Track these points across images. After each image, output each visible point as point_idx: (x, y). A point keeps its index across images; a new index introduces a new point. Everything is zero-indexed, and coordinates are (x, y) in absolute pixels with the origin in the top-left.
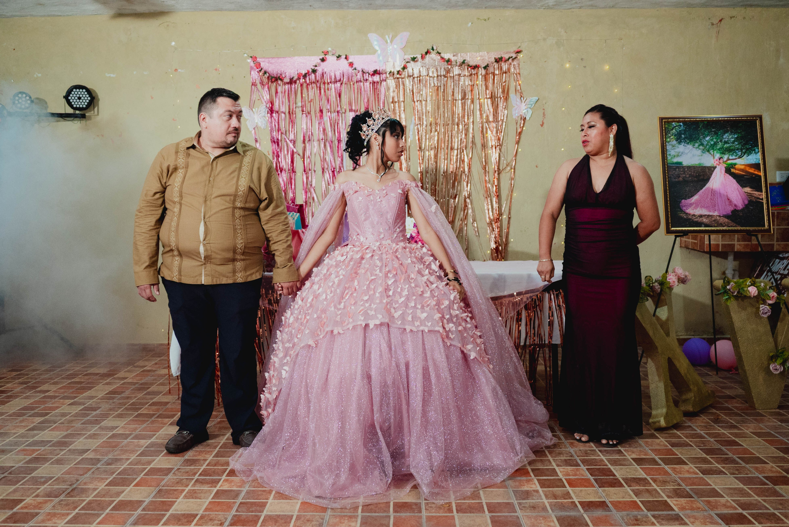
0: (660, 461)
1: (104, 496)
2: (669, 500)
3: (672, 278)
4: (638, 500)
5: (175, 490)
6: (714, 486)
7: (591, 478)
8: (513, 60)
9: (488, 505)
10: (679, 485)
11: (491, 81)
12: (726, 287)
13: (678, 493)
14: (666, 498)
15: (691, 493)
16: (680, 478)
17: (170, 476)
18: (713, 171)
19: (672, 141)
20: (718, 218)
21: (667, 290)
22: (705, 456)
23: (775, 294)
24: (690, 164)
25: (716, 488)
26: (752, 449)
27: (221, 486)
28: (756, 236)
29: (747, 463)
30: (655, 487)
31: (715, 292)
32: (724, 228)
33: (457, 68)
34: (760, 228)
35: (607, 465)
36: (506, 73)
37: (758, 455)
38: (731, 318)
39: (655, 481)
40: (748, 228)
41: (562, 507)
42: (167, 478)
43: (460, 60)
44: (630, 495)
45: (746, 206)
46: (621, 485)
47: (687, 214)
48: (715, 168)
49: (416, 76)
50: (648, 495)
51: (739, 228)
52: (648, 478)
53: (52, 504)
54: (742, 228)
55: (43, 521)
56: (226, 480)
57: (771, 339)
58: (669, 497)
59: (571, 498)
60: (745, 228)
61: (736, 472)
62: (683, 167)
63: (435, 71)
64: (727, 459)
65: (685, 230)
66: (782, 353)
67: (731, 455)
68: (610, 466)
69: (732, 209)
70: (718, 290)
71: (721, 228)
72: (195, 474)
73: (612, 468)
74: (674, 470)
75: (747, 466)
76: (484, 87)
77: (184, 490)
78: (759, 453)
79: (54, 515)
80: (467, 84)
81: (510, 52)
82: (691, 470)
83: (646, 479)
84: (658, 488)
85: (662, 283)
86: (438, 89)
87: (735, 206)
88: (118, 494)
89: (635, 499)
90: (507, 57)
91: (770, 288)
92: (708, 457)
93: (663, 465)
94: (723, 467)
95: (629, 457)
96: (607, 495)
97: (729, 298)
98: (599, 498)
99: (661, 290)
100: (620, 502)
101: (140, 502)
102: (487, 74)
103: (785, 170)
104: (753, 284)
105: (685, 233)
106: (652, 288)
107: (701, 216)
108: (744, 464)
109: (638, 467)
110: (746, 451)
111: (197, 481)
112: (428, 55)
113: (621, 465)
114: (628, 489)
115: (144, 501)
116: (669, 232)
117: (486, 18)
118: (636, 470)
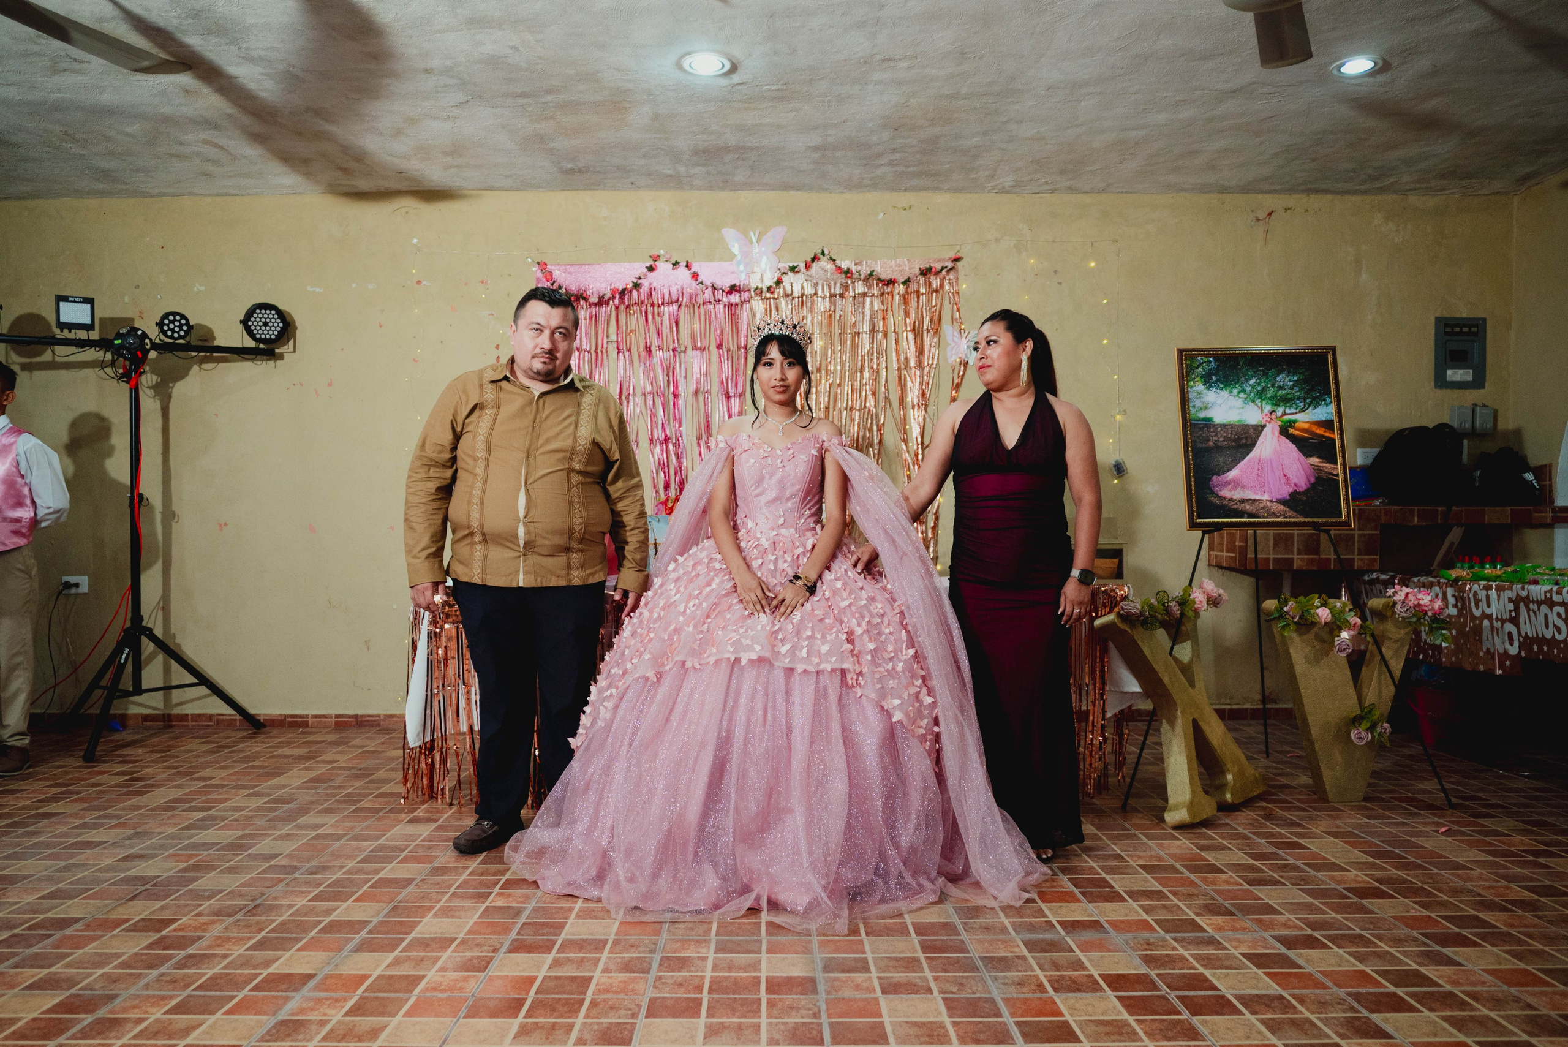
0: (1182, 869)
1: (306, 915)
2: (1197, 919)
3: (1198, 597)
4: (1150, 919)
5: (419, 907)
6: (1267, 901)
7: (1076, 891)
8: (948, 271)
9: (916, 926)
10: (1213, 899)
11: (913, 304)
12: (1282, 608)
13: (1212, 909)
14: (1193, 916)
15: (1232, 909)
16: (1215, 891)
17: (411, 889)
18: (1261, 432)
19: (1197, 387)
20: (1269, 504)
21: (1191, 614)
22: (1252, 861)
23: (1359, 621)
24: (1225, 422)
25: (1271, 902)
26: (1326, 853)
27: (492, 901)
28: (1328, 532)
29: (1318, 871)
30: (1177, 902)
31: (1263, 617)
32: (1278, 520)
33: (861, 283)
34: (1334, 520)
35: (1099, 874)
36: (937, 291)
37: (1334, 860)
38: (1290, 658)
39: (1175, 894)
40: (1315, 520)
41: (1032, 928)
42: (405, 893)
43: (865, 270)
44: (1136, 912)
45: (1313, 487)
46: (1123, 900)
47: (1220, 497)
48: (1263, 427)
49: (796, 294)
50: (1165, 911)
51: (1301, 519)
52: (1165, 890)
53: (224, 925)
54: (1307, 520)
55: (210, 947)
56: (498, 894)
57: (1352, 692)
58: (1197, 914)
59: (1045, 916)
60: (1311, 520)
61: (1301, 882)
62: (1214, 425)
63: (826, 287)
64: (1286, 866)
65: (1218, 523)
66: (1370, 712)
67: (1292, 861)
68: (1104, 875)
69: (1291, 490)
70: (1272, 614)
71: (1275, 520)
72: (450, 886)
73: (1108, 877)
74: (1204, 879)
75: (1319, 875)
76: (902, 314)
77: (433, 907)
78: (1336, 858)
79: (228, 939)
80: (876, 308)
81: (943, 260)
82: (1232, 880)
83: (1161, 891)
84: (1180, 904)
85: (1184, 602)
86: (830, 316)
87: (1296, 485)
88: (329, 912)
89: (1145, 917)
90: (939, 267)
91: (1350, 610)
92: (1257, 863)
93: (1187, 874)
94: (1281, 877)
95: (1134, 864)
96: (1101, 912)
97: (1288, 625)
98: (1089, 916)
99: (1182, 614)
100: (1122, 921)
101: (364, 923)
102: (907, 292)
103: (1372, 447)
104: (1324, 604)
105: (1218, 527)
106: (1167, 610)
107: (1242, 501)
108: (1312, 872)
109: (1148, 876)
110: (1315, 856)
111: (453, 894)
112: (814, 264)
113: (1121, 873)
114: (1134, 905)
115: (371, 922)
116: (1193, 525)
117: (905, 206)
118: (1145, 880)
